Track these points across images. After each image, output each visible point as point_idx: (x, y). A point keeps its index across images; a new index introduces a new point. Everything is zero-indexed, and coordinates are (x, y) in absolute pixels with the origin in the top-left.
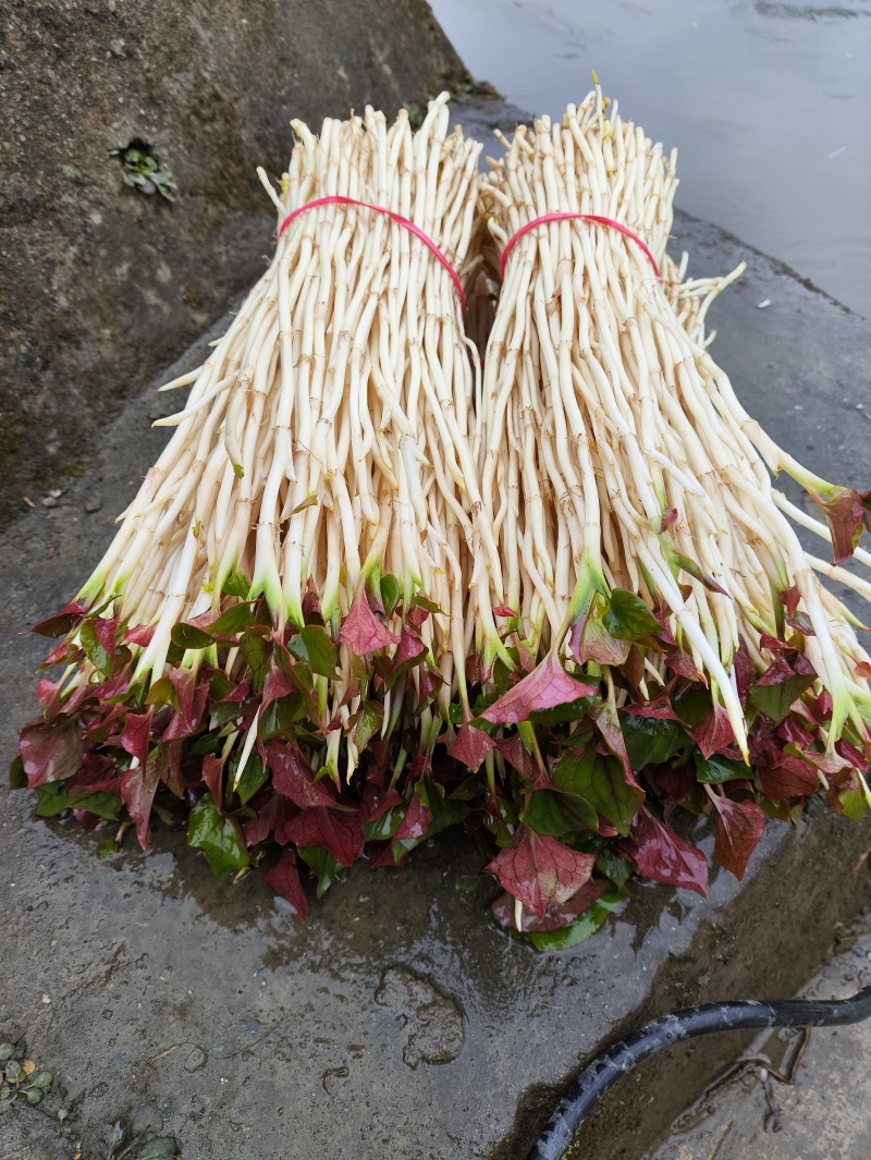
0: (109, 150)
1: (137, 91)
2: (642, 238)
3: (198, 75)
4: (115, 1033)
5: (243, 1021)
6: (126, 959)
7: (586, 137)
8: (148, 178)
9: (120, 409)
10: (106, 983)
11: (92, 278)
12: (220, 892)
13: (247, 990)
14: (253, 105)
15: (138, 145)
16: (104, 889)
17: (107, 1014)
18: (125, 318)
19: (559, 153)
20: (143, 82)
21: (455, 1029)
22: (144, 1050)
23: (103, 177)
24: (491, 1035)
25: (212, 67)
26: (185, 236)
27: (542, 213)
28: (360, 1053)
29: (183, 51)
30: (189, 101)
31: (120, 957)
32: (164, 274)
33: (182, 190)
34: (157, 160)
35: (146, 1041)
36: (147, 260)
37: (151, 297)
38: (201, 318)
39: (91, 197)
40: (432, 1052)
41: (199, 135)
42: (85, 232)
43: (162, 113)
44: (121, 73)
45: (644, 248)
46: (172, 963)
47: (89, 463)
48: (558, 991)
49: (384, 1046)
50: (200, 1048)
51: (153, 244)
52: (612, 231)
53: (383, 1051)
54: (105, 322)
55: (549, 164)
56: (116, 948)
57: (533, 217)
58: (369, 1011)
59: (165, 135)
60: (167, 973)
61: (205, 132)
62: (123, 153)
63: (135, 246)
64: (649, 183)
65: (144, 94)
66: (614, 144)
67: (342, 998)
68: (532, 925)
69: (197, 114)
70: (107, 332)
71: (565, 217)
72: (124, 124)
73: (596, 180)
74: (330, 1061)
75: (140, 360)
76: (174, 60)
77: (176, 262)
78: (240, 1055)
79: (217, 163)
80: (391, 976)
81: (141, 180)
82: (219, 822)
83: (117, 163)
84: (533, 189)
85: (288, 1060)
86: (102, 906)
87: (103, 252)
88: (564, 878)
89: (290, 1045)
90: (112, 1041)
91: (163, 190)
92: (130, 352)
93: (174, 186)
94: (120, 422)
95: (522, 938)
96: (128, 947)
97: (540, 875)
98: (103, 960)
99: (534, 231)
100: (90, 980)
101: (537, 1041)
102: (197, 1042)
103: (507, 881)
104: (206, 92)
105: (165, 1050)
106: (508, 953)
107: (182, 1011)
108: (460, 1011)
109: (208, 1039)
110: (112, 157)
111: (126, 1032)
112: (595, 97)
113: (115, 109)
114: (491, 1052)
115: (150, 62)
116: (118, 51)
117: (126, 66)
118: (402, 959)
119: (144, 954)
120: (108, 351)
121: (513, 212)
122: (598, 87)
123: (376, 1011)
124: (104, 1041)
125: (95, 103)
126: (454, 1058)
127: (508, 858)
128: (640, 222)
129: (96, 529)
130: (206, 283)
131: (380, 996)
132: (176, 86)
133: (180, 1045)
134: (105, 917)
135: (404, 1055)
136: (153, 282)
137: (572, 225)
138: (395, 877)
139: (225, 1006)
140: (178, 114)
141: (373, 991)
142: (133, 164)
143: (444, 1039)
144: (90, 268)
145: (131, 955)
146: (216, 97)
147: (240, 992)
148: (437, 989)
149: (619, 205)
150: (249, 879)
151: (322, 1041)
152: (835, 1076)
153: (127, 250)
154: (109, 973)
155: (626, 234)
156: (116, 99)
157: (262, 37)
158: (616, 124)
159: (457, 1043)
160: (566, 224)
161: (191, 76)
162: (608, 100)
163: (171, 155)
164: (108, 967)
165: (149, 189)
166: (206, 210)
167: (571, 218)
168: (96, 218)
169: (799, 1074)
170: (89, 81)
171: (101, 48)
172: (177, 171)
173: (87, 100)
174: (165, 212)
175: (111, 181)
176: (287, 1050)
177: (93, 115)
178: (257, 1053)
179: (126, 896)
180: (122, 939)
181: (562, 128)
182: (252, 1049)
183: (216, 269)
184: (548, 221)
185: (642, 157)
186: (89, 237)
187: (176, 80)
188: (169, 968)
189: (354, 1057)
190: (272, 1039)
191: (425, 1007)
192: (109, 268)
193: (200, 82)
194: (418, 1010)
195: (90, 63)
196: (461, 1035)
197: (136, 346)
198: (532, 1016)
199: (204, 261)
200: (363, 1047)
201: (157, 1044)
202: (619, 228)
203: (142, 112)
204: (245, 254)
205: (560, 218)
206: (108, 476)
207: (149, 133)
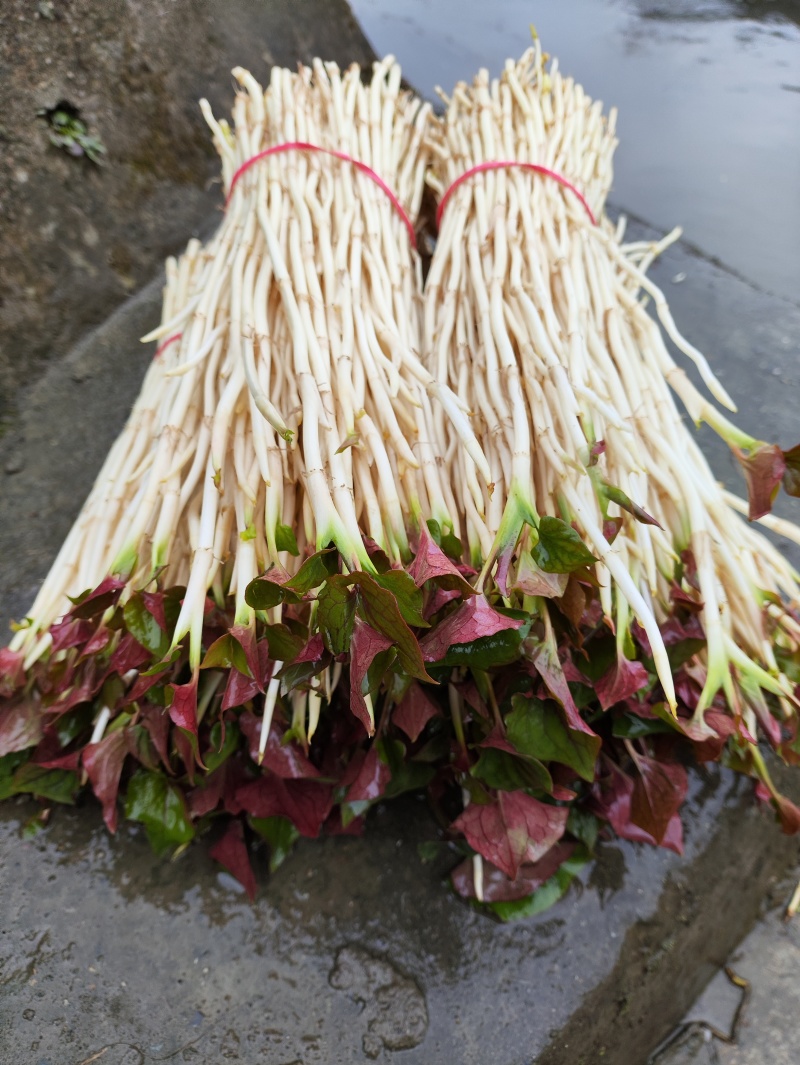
0: (36, 110)
1: (64, 53)
2: (579, 188)
3: (127, 45)
4: (37, 1036)
5: (184, 1014)
6: (50, 950)
7: (525, 90)
8: (76, 140)
9: (42, 371)
10: (28, 978)
11: (17, 236)
12: (156, 871)
13: (188, 979)
14: (182, 80)
15: (65, 107)
16: (25, 871)
17: (28, 1015)
18: (50, 278)
19: (497, 106)
20: (72, 46)
21: (419, 1012)
22: (71, 1053)
23: (29, 135)
24: (456, 1017)
25: (141, 37)
26: (113, 201)
27: (479, 162)
28: (315, 1043)
29: (113, 20)
30: (118, 68)
31: (44, 948)
32: (91, 236)
33: (111, 155)
34: (85, 124)
35: (74, 1044)
36: (74, 222)
37: (77, 259)
38: (128, 282)
39: (17, 154)
40: (394, 1038)
41: (128, 103)
42: (11, 189)
43: (91, 79)
44: (49, 34)
45: (581, 198)
46: (103, 952)
47: (11, 425)
48: (525, 963)
49: (341, 1035)
50: (136, 1048)
51: (80, 206)
52: (549, 180)
53: (340, 1040)
54: (30, 281)
55: (486, 116)
56: (39, 937)
57: (469, 166)
58: (322, 996)
59: (94, 100)
60: (98, 964)
61: (134, 102)
62: (49, 115)
63: (61, 207)
64: (587, 139)
65: (72, 58)
66: (553, 99)
67: (293, 984)
68: (493, 895)
69: (126, 83)
70: (31, 291)
71: (501, 165)
72: (52, 85)
73: (533, 131)
74: (282, 1054)
75: (64, 322)
76: (104, 28)
77: (103, 226)
78: (181, 1054)
79: (145, 132)
80: (346, 957)
81: (69, 141)
82: (161, 792)
83: (44, 123)
84: (470, 140)
85: (236, 1057)
86: (22, 891)
87: (28, 211)
88: (535, 835)
89: (236, 1038)
90: (35, 1046)
91: (91, 154)
92: (54, 312)
93: (102, 149)
94: (43, 383)
95: (485, 909)
96: (52, 937)
97: (510, 832)
98: (24, 952)
99: (470, 181)
100: (8, 977)
101: (506, 1020)
102: (132, 1042)
103: (475, 841)
104: (135, 62)
105: (95, 1053)
106: (471, 925)
107: (116, 1007)
108: (421, 991)
109: (145, 1037)
110: (39, 117)
111: (51, 1034)
112: (535, 52)
113: (43, 68)
114: (457, 1034)
115: (79, 26)
116: (46, 12)
117: (54, 28)
118: (356, 936)
119: (72, 943)
120: (32, 311)
121: (451, 165)
122: (537, 42)
123: (332, 995)
124: (25, 1045)
125: (22, 60)
126: (418, 1043)
127: (474, 815)
128: (577, 174)
129: (17, 490)
130: (134, 250)
131: (333, 979)
132: (105, 53)
133: (112, 1046)
134: (27, 903)
135: (364, 1043)
136: (79, 244)
137: (508, 173)
138: (346, 848)
139: (164, 998)
140: (107, 80)
141: (326, 973)
142: (60, 125)
143: (407, 1023)
144: (14, 226)
145: (57, 945)
146: (145, 68)
147: (180, 981)
148: (396, 969)
149: (556, 156)
150: (188, 856)
151: (273, 1032)
152: (776, 1033)
153: (53, 211)
154: (31, 967)
155: (563, 185)
156: (43, 59)
157: (191, 15)
158: (554, 79)
159: (421, 1026)
160: (502, 173)
161: (120, 45)
162: (547, 56)
163: (100, 120)
164: (29, 960)
165: (77, 151)
166: (133, 177)
167: (507, 167)
168: (22, 176)
169: (743, 1034)
170: (17, 40)
171: (29, 9)
172: (105, 137)
173: (13, 57)
174: (93, 176)
175: (38, 141)
176: (232, 1045)
177: (19, 73)
178: (200, 1050)
179: (52, 878)
180: (46, 927)
181: (501, 83)
182: (194, 1046)
183: (143, 235)
184: (484, 169)
185: (581, 114)
186: (14, 194)
187: (104, 48)
188: (100, 958)
189: (308, 1049)
190: (217, 1034)
191: (384, 989)
192: (35, 226)
193: (129, 53)
194: (377, 992)
195: (18, 22)
196: (425, 1017)
197: (61, 306)
198: (500, 990)
199: (132, 227)
200: (319, 1036)
201: (86, 1046)
202: (556, 178)
203: (70, 75)
204: (173, 223)
205: (495, 167)
206: (30, 436)
207: (77, 96)
